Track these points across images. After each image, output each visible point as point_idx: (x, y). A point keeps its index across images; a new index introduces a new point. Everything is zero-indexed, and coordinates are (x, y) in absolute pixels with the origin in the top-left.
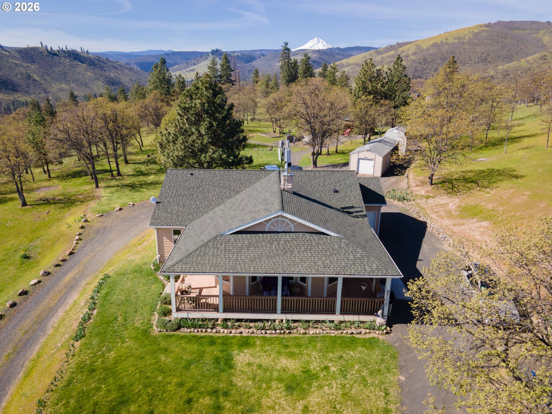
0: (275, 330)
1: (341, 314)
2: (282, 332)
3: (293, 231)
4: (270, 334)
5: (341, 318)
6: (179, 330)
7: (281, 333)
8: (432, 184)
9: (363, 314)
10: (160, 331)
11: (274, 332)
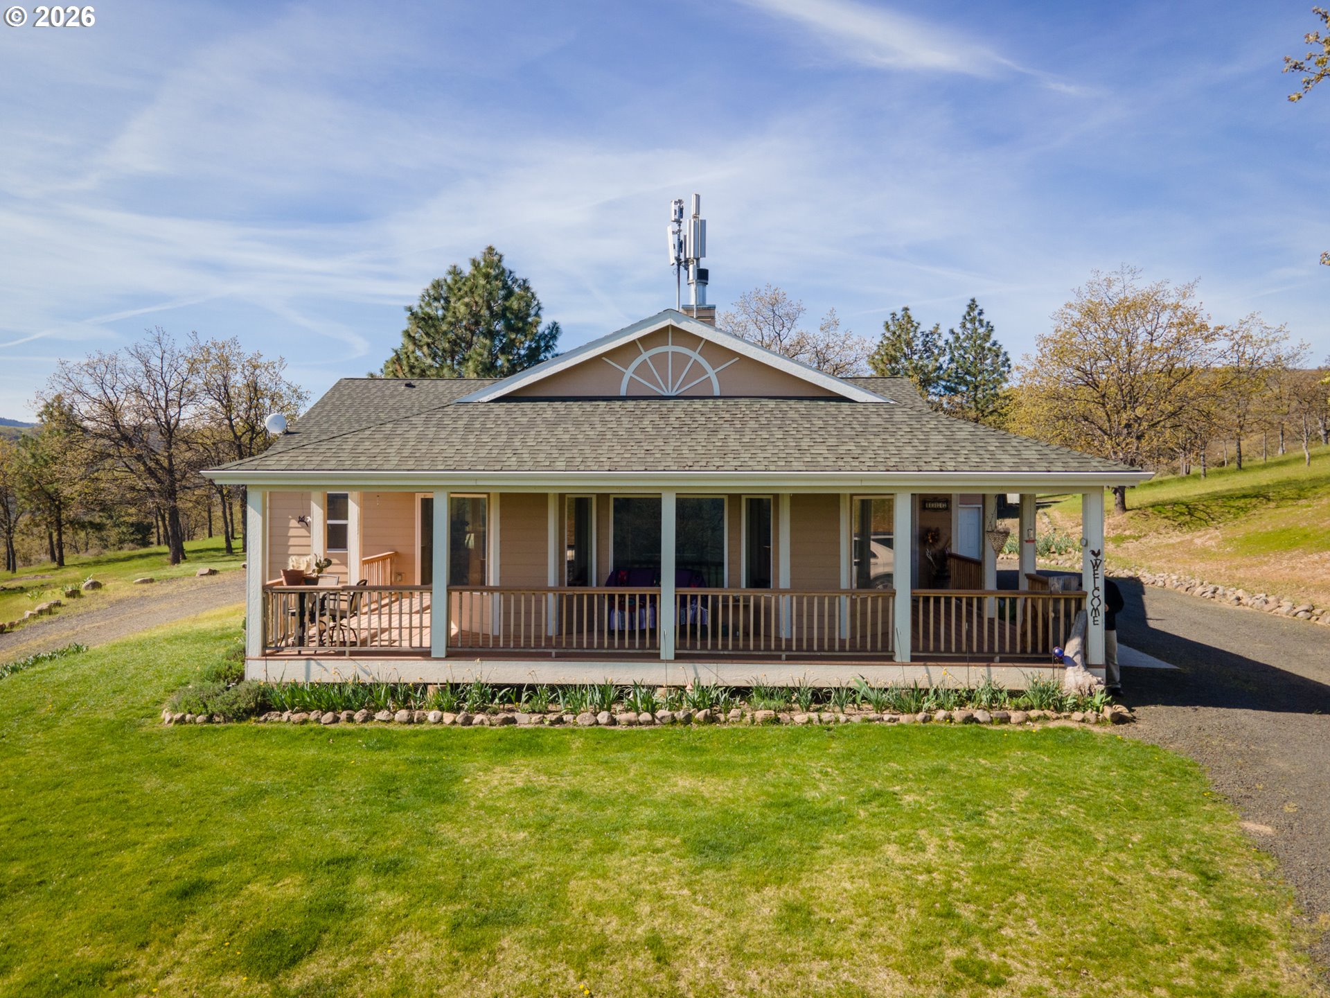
0: (653, 709)
1: (914, 660)
2: (680, 715)
3: (717, 393)
4: (630, 723)
5: (918, 675)
6: (259, 715)
7: (674, 721)
8: (1124, 509)
9: (1003, 660)
10: (182, 721)
11: (646, 716)
